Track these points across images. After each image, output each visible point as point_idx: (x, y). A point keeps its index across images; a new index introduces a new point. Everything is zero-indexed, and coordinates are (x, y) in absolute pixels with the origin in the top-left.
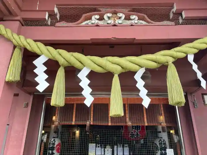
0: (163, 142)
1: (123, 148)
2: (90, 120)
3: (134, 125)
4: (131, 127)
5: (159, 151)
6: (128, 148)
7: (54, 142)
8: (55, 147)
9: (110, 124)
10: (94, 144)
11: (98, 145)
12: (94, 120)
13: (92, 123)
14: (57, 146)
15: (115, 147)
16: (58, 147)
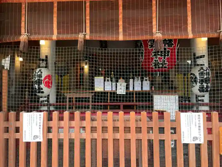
0: (206, 70)
1: (142, 81)
2: (85, 32)
3: (167, 38)
4: (161, 41)
5: (198, 84)
6: (148, 82)
7: (40, 73)
8: (42, 80)
9: (121, 38)
10: (103, 78)
11: (107, 79)
12: (91, 32)
13: (88, 37)
14: (45, 79)
15: (131, 80)
16: (47, 80)
